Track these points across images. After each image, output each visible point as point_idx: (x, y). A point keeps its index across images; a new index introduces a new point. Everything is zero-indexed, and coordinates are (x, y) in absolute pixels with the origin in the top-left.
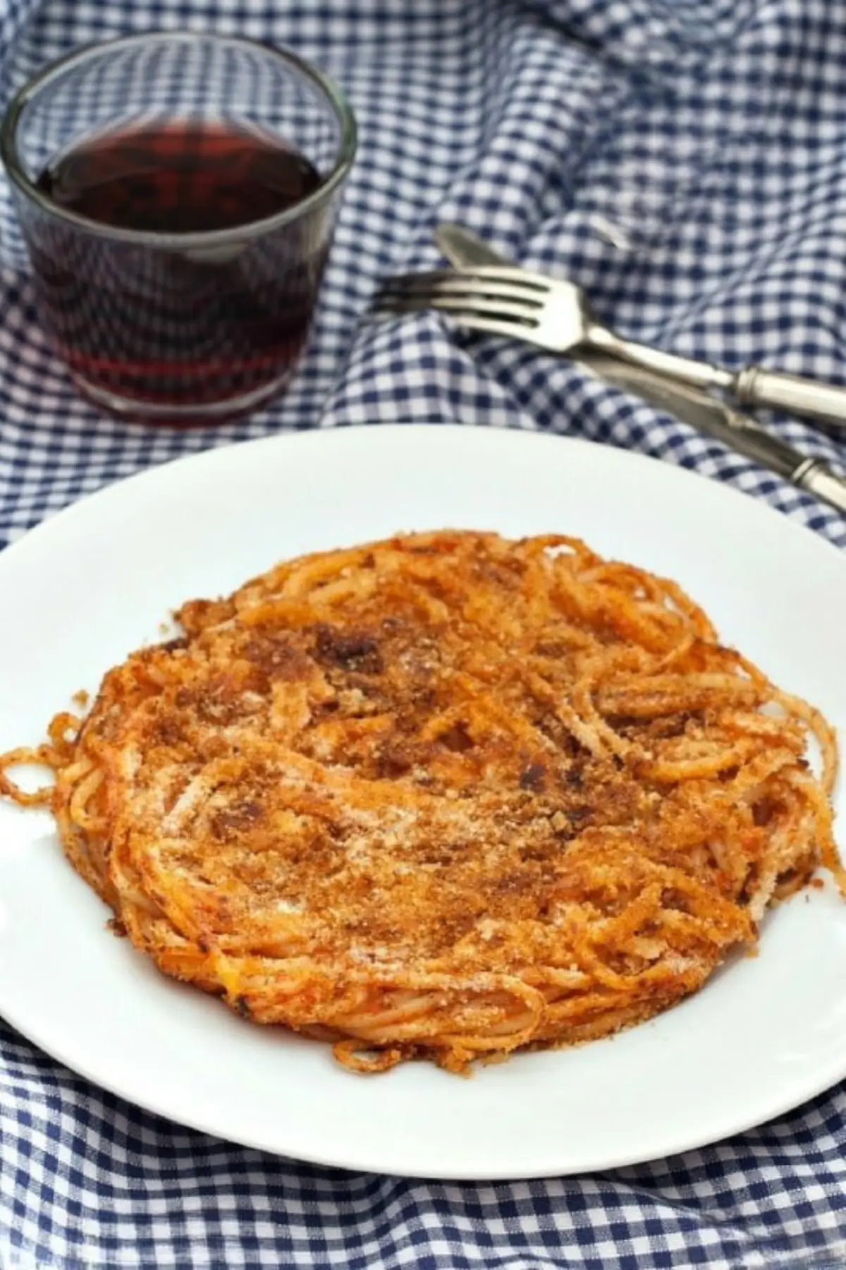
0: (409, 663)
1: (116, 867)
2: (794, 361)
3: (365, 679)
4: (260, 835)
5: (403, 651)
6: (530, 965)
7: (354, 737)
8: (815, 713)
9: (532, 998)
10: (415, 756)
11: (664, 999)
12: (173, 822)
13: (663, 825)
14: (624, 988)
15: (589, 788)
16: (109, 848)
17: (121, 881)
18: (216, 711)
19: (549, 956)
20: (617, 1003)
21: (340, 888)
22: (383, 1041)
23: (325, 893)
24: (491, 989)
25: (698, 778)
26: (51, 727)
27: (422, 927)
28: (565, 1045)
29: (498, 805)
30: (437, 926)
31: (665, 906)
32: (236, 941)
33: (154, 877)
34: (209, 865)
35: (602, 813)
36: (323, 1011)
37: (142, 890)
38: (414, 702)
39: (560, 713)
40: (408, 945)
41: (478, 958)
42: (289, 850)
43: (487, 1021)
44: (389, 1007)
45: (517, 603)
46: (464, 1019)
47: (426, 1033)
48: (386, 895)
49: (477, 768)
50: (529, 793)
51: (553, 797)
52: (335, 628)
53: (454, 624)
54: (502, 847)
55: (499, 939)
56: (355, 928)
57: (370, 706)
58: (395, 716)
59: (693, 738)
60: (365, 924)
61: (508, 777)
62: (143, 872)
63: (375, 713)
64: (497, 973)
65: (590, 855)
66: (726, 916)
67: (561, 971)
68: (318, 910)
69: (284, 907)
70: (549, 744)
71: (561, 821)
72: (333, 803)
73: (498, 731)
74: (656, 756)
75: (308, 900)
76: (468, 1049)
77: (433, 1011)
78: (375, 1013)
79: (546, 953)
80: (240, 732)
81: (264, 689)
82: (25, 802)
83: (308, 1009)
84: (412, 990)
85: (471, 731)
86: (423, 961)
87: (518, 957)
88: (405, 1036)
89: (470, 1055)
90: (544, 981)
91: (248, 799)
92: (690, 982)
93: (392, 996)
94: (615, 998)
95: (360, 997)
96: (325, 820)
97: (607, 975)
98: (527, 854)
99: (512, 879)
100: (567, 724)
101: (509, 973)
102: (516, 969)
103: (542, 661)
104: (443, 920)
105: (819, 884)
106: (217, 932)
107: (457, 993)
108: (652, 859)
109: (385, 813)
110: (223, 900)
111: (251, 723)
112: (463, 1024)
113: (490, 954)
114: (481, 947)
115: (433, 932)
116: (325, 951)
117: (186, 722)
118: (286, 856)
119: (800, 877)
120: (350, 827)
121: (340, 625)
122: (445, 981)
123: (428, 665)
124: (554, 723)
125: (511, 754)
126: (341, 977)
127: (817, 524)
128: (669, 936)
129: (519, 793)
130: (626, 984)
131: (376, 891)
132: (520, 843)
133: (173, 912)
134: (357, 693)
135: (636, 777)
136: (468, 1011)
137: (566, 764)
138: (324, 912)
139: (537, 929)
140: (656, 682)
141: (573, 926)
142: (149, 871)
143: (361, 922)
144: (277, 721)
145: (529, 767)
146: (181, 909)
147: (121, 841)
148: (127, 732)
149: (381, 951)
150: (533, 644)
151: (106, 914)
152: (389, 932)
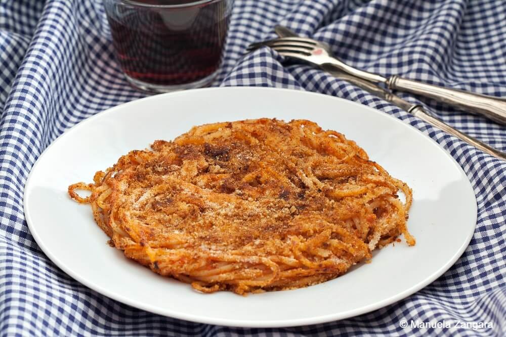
0: (240, 157)
1: (112, 219)
2: (413, 75)
3: (222, 162)
4: (171, 209)
5: (238, 153)
6: (274, 254)
7: (214, 180)
8: (405, 185)
9: (274, 267)
10: (238, 186)
11: (329, 274)
12: (137, 205)
13: (335, 211)
14: (313, 267)
15: (307, 199)
16: (110, 213)
17: (114, 225)
18: (160, 169)
19: (282, 252)
20: (309, 273)
21: (200, 226)
22: (212, 281)
23: (193, 227)
24: (257, 262)
25: (351, 196)
26: (95, 177)
27: (231, 240)
28: (288, 289)
29: (268, 202)
30: (237, 240)
31: (332, 238)
32: (156, 243)
33: (126, 222)
34: (148, 218)
35: (310, 206)
36: (187, 267)
37: (121, 228)
38: (240, 169)
39: (298, 174)
40: (225, 245)
41: (253, 251)
42: (181, 214)
43: (254, 275)
44: (215, 268)
45: (287, 141)
46: (245, 273)
47: (229, 278)
48: (219, 229)
49: (262, 192)
50: (282, 200)
51: (291, 201)
52: (212, 146)
53: (260, 146)
54: (268, 217)
55: (262, 245)
56: (204, 238)
57: (222, 170)
58: (232, 173)
59: (351, 184)
60: (208, 237)
61: (274, 195)
62: (122, 220)
63: (224, 173)
64: (260, 256)
65: (304, 219)
66: (357, 244)
67: (287, 258)
68: (190, 233)
69: (177, 232)
70: (293, 185)
71: (294, 209)
72: (201, 199)
73: (272, 179)
74: (335, 188)
75: (186, 229)
76: (246, 285)
77: (233, 270)
78: (209, 270)
79: (281, 250)
80: (168, 176)
81: (180, 163)
82: (81, 201)
83: (182, 267)
84: (225, 262)
85: (262, 180)
86: (230, 251)
87: (269, 251)
88: (221, 279)
89: (247, 288)
90: (279, 261)
91: (168, 197)
92: (341, 268)
93: (217, 264)
94: (309, 271)
95: (203, 263)
96: (198, 206)
97: (306, 261)
98: (278, 219)
99: (271, 227)
100: (300, 178)
101: (265, 257)
102: (268, 256)
103: (294, 157)
104: (240, 238)
105: (399, 241)
106: (149, 240)
107: (243, 263)
108: (329, 222)
109: (223, 204)
110: (153, 229)
111: (173, 174)
112: (245, 275)
113: (257, 249)
114: (254, 247)
115: (236, 242)
116: (190, 247)
117: (147, 173)
118: (180, 216)
119: (392, 238)
120: (208, 208)
121: (214, 145)
122: (239, 258)
123: (247, 158)
124: (296, 178)
125: (276, 187)
126: (196, 254)
127: (414, 124)
128: (333, 249)
129: (278, 200)
130: (314, 265)
131: (214, 227)
132: (276, 216)
133: (132, 233)
134: (218, 167)
135: (326, 196)
136: (247, 270)
137: (298, 190)
138: (192, 233)
139: (278, 242)
140: (338, 166)
141: (293, 242)
142: (124, 219)
143: (206, 237)
144: (184, 173)
145: (283, 191)
146: (135, 232)
147: (115, 211)
148: (123, 176)
149: (213, 247)
150: (291, 152)
151: (107, 239)
152: (217, 240)
